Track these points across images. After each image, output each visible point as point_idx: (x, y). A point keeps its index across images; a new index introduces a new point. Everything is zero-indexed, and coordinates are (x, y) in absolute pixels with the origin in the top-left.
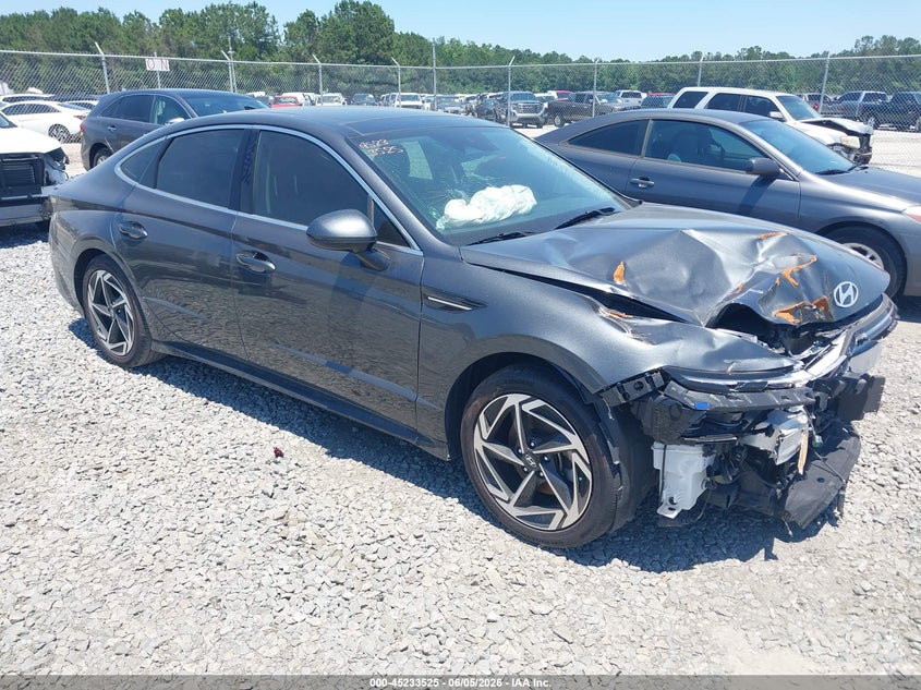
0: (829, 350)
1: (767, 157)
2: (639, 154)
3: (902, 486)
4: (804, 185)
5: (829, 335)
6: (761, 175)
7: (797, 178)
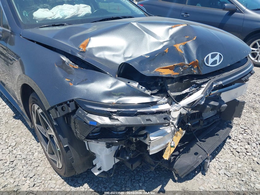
0: (198, 90)
1: (232, 3)
2: (185, 3)
3: (248, 154)
4: (246, 15)
5: (199, 82)
6: (230, 11)
7: (243, 12)
